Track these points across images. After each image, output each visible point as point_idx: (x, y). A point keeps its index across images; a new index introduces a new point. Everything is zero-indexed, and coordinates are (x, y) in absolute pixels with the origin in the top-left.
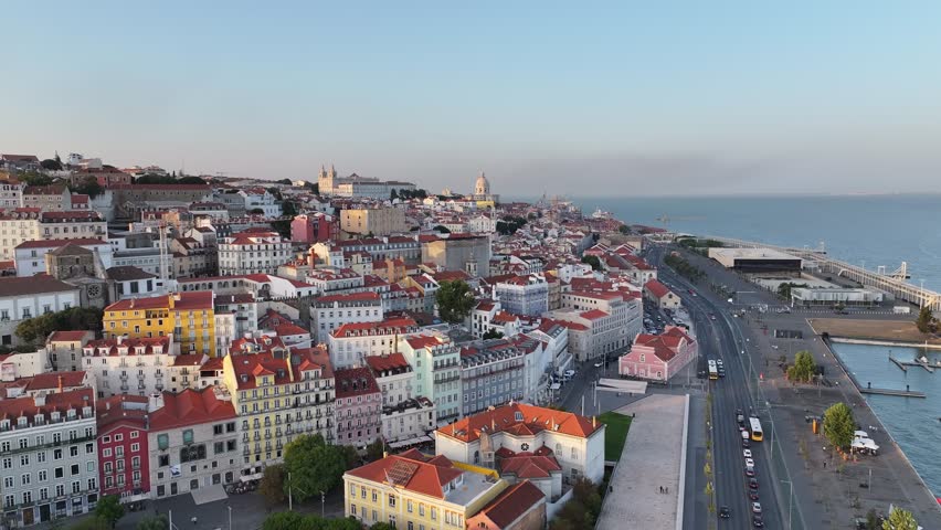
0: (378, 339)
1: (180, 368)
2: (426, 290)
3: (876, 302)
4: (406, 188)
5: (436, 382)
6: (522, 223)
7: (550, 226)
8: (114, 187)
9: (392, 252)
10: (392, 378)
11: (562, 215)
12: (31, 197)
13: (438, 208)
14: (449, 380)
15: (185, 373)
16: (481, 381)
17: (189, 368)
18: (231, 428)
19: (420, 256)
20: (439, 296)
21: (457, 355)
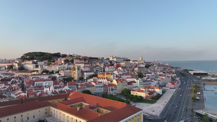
0: (131, 79)
1: (108, 81)
2: (136, 74)
3: (215, 80)
4: (126, 59)
5: (140, 84)
6: (150, 66)
7: (156, 66)
8: (88, 59)
9: (129, 69)
10: (134, 83)
11: (158, 65)
12: (80, 61)
13: (133, 63)
14: (141, 84)
15: (108, 82)
16: (145, 85)
17: (109, 81)
18: (116, 87)
19: (134, 70)
20: (138, 75)
21: (142, 81)
